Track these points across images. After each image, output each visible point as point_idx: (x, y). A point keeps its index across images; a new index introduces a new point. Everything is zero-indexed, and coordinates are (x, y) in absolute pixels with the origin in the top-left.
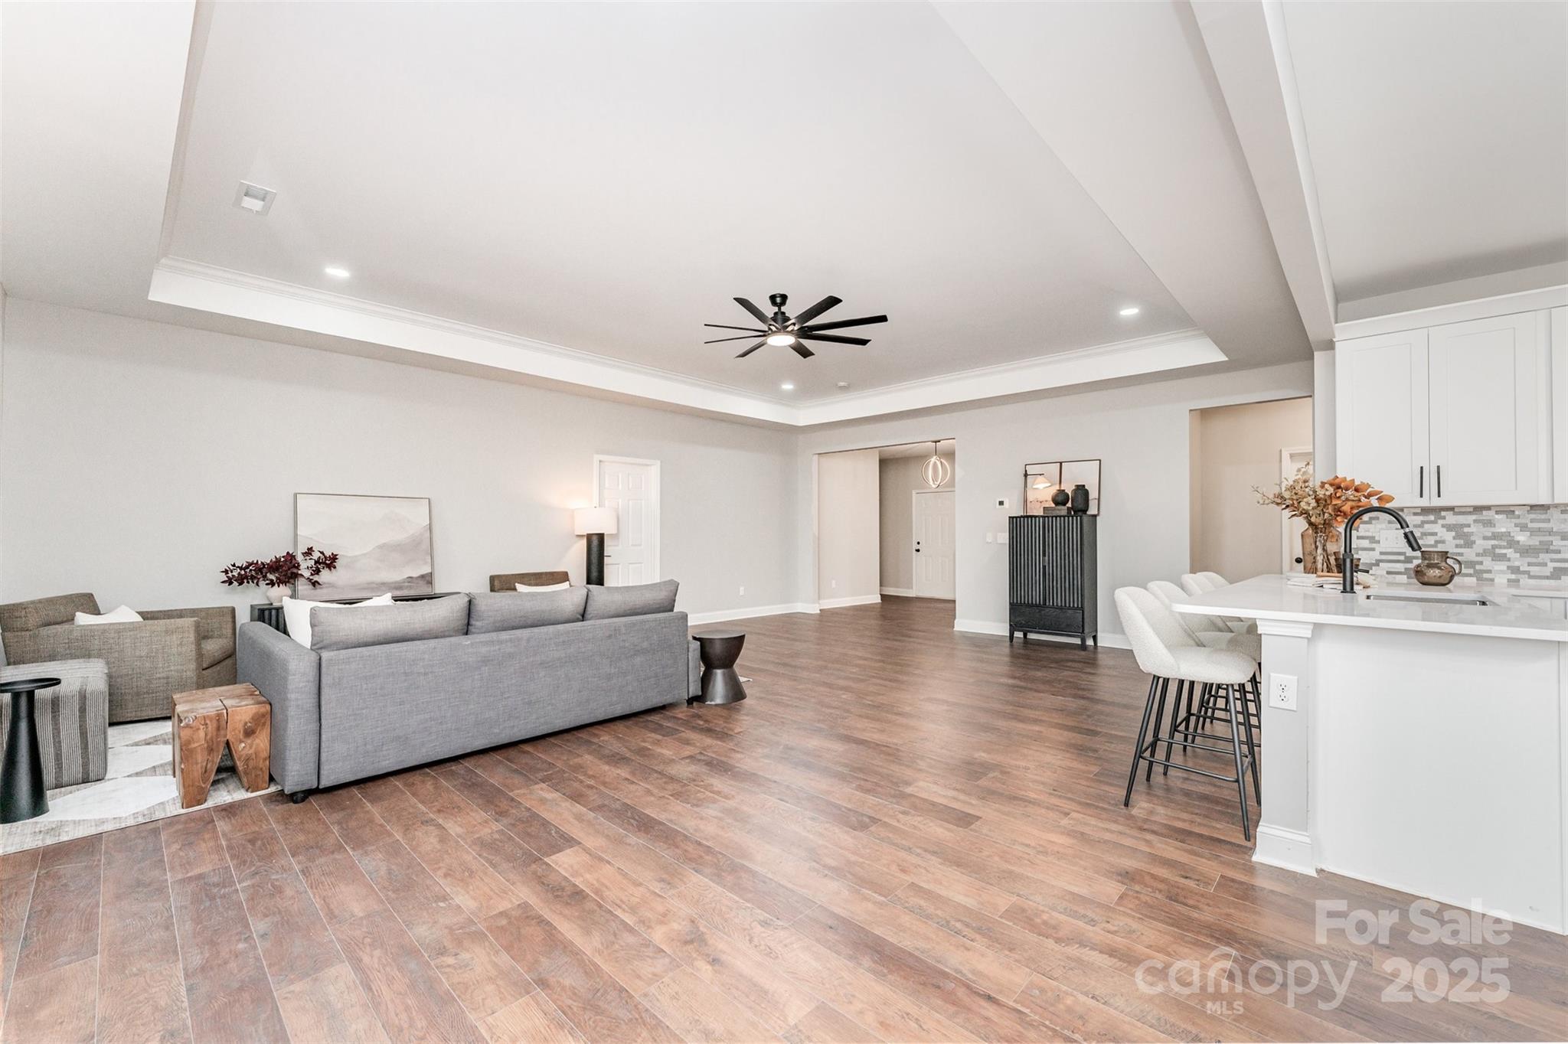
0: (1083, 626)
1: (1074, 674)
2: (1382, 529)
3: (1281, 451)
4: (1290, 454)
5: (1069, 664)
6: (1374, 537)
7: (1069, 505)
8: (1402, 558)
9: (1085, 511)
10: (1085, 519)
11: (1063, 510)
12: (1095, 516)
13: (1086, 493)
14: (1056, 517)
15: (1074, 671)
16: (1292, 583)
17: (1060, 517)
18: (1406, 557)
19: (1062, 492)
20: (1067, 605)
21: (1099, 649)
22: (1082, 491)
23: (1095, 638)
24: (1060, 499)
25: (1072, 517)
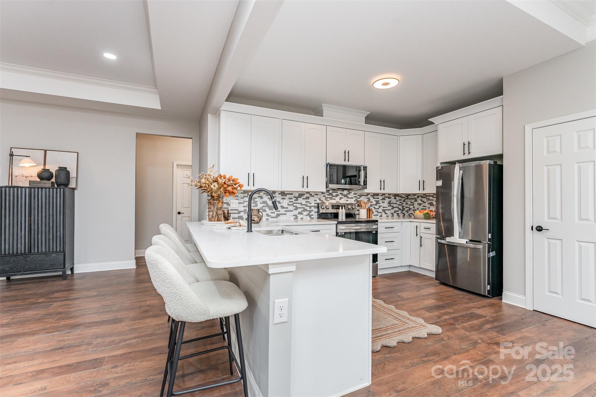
0: (64, 263)
1: (63, 303)
2: (231, 199)
3: (173, 162)
4: (177, 165)
5: (56, 295)
6: (228, 203)
7: (53, 180)
8: (237, 212)
9: (66, 185)
10: (67, 190)
11: (48, 184)
12: (74, 189)
13: (68, 173)
14: (42, 188)
15: (62, 301)
16: (216, 228)
17: (46, 188)
18: (239, 211)
19: (45, 170)
20: (51, 250)
21: (75, 276)
22: (63, 171)
23: (72, 269)
24: (45, 175)
25: (57, 189)
